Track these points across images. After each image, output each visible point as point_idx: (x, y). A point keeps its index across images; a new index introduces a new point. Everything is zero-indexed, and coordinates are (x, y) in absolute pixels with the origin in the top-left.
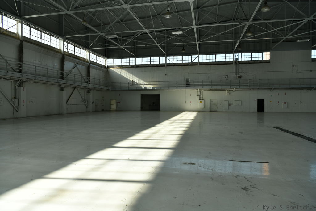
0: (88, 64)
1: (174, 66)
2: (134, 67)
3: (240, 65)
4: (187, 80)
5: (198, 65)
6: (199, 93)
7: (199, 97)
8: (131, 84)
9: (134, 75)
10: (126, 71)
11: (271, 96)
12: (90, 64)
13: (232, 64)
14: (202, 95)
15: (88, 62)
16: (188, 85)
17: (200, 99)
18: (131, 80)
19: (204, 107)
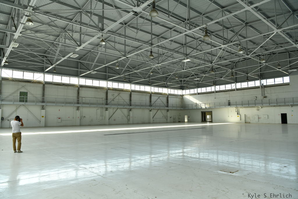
0: (167, 96)
1: (220, 92)
2: (196, 94)
3: (265, 88)
4: (229, 101)
5: (235, 90)
6: (237, 110)
7: (237, 113)
8: (195, 105)
9: (197, 99)
10: (192, 97)
11: (292, 111)
12: (168, 96)
13: (259, 88)
14: (239, 111)
15: (167, 95)
16: (229, 104)
17: (238, 114)
18: (195, 102)
19: (241, 120)
